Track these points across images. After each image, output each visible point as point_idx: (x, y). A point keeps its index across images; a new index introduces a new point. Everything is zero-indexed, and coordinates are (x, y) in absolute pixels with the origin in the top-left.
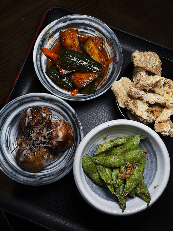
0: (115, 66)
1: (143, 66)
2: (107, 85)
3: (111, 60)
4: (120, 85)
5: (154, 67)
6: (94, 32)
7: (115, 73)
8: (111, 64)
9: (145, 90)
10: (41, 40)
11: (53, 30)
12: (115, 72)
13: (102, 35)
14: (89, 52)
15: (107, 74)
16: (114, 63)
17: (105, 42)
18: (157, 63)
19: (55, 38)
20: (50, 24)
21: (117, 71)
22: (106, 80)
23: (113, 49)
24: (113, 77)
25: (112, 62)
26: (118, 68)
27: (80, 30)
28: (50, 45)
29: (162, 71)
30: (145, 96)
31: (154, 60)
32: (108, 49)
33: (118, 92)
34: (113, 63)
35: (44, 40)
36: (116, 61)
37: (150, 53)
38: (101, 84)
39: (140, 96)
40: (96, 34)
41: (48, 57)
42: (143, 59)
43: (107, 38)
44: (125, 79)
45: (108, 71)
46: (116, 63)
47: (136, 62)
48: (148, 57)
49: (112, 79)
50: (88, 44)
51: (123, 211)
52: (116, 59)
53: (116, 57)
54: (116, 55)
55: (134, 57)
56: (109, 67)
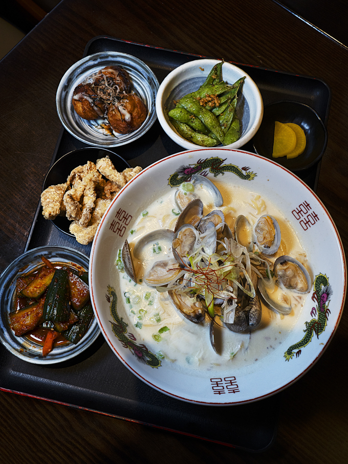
0: (54, 254)
1: (59, 204)
2: (81, 259)
3: (46, 261)
4: (81, 234)
5: (58, 192)
6: (10, 290)
7: (64, 253)
8: (50, 261)
9: (81, 209)
10: (33, 358)
11: (15, 346)
12: (62, 252)
13: (14, 279)
14: (42, 290)
15: (64, 263)
16: (50, 256)
17: (23, 274)
18: (53, 190)
19: (25, 342)
20: (9, 350)
21: (61, 251)
22: (73, 263)
23: (31, 262)
24: (69, 254)
25: (49, 260)
26: (57, 250)
27: (9, 311)
28: (35, 347)
29: (61, 184)
30: (88, 207)
31: (50, 193)
32: (31, 268)
33: (91, 237)
34: (50, 258)
35: (32, 355)
36: (48, 254)
37: (42, 199)
38: (80, 268)
39: (88, 213)
40: (13, 287)
41: (53, 348)
42: (51, 205)
43: (18, 272)
44: (73, 228)
45: (61, 263)
46: (50, 253)
47: (55, 212)
48: (48, 200)
49: (72, 255)
50: (31, 292)
51: (245, 77)
52: (45, 255)
53: (42, 255)
54: (39, 256)
55: (50, 214)
56: (55, 263)
